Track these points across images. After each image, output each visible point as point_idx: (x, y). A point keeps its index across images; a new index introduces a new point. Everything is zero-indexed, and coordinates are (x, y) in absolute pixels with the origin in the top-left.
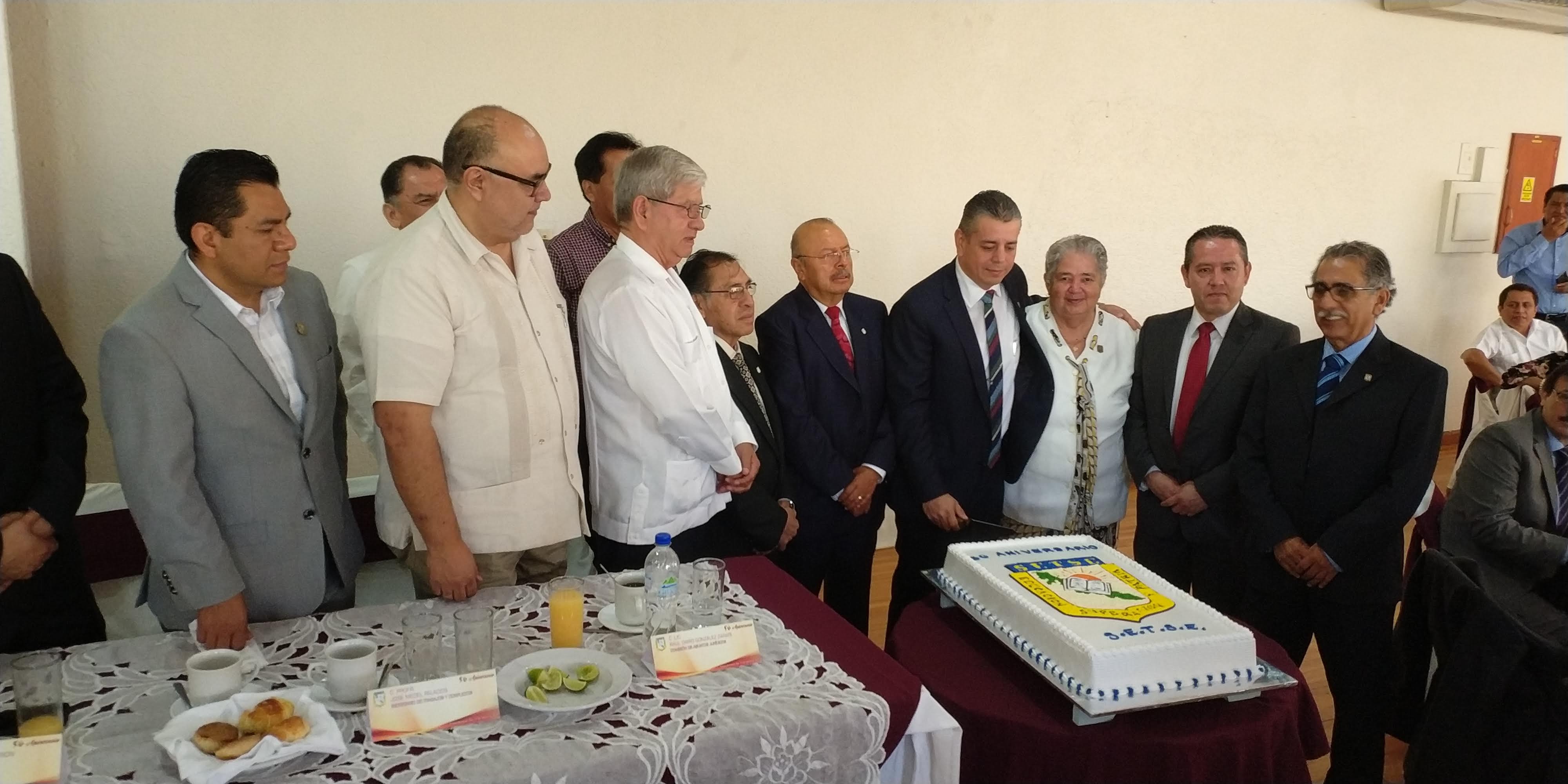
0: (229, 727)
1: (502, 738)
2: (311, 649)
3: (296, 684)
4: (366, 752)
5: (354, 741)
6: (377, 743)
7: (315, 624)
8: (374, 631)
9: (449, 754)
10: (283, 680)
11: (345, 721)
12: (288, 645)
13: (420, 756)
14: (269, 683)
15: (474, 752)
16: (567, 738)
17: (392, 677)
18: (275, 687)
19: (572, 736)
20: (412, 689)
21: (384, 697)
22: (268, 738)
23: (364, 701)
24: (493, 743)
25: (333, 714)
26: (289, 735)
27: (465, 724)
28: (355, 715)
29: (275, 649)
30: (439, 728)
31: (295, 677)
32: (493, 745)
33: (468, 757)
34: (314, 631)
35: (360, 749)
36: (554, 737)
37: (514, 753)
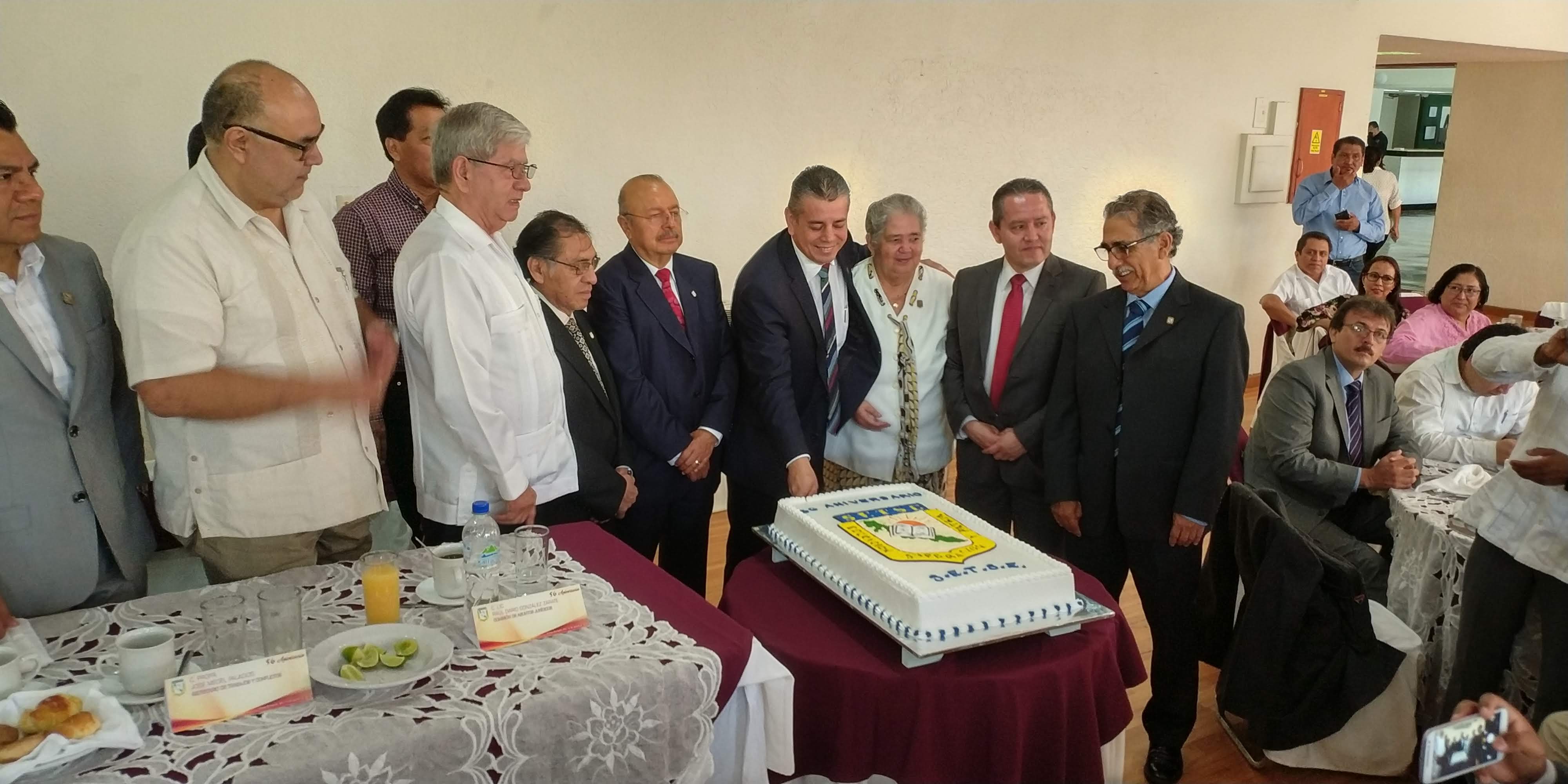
0: (7, 728)
1: (315, 719)
2: (101, 642)
3: (85, 679)
4: (166, 744)
5: (151, 733)
6: (177, 734)
7: (106, 615)
8: (172, 619)
9: (258, 740)
10: (70, 676)
11: (141, 714)
12: (74, 640)
13: (226, 744)
14: (55, 680)
15: (285, 736)
16: (386, 715)
17: (192, 665)
18: (60, 684)
19: (391, 713)
20: (214, 675)
21: (184, 685)
22: (52, 737)
23: (161, 691)
24: (306, 725)
25: (127, 707)
26: (77, 732)
27: (274, 708)
28: (153, 707)
29: (60, 645)
30: (247, 713)
31: (84, 672)
32: (307, 727)
33: (279, 742)
34: (105, 622)
35: (158, 742)
36: (372, 714)
37: (328, 734)
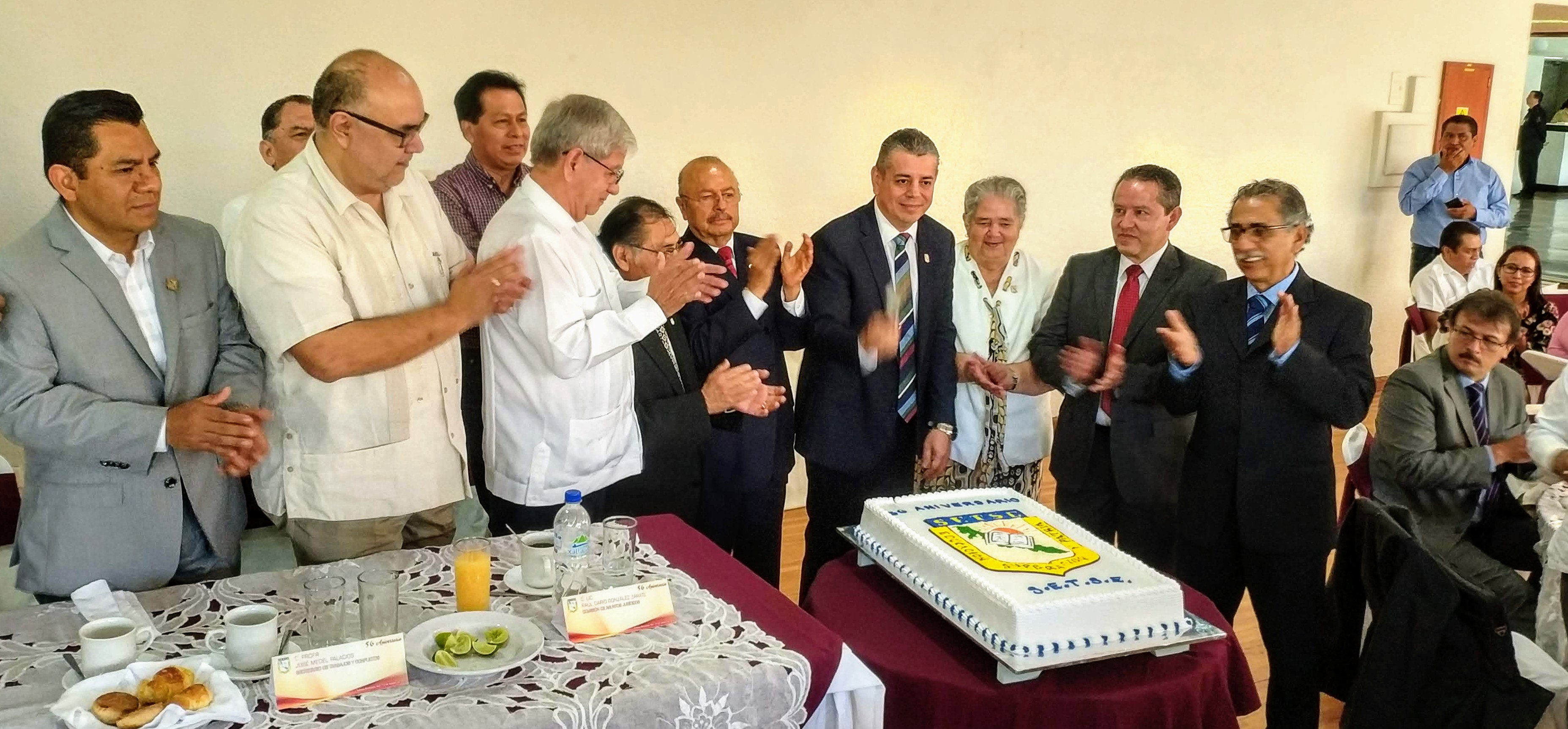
0: (128, 696)
1: (412, 704)
2: (203, 617)
3: (191, 653)
4: (272, 720)
5: (257, 709)
6: (282, 711)
7: (206, 592)
8: (268, 598)
9: (358, 721)
10: (177, 650)
11: (247, 690)
12: (179, 614)
13: (329, 723)
14: (163, 653)
15: (383, 719)
16: (479, 702)
17: (292, 644)
18: (168, 657)
19: (485, 701)
20: (317, 654)
21: (289, 663)
22: (171, 706)
23: (267, 668)
24: (403, 709)
25: (233, 681)
26: (193, 703)
27: (371, 690)
28: (264, 681)
29: (165, 619)
30: (347, 694)
31: (189, 646)
32: (403, 710)
33: (379, 724)
34: (205, 599)
35: (265, 717)
36: (465, 701)
37: (426, 718)
